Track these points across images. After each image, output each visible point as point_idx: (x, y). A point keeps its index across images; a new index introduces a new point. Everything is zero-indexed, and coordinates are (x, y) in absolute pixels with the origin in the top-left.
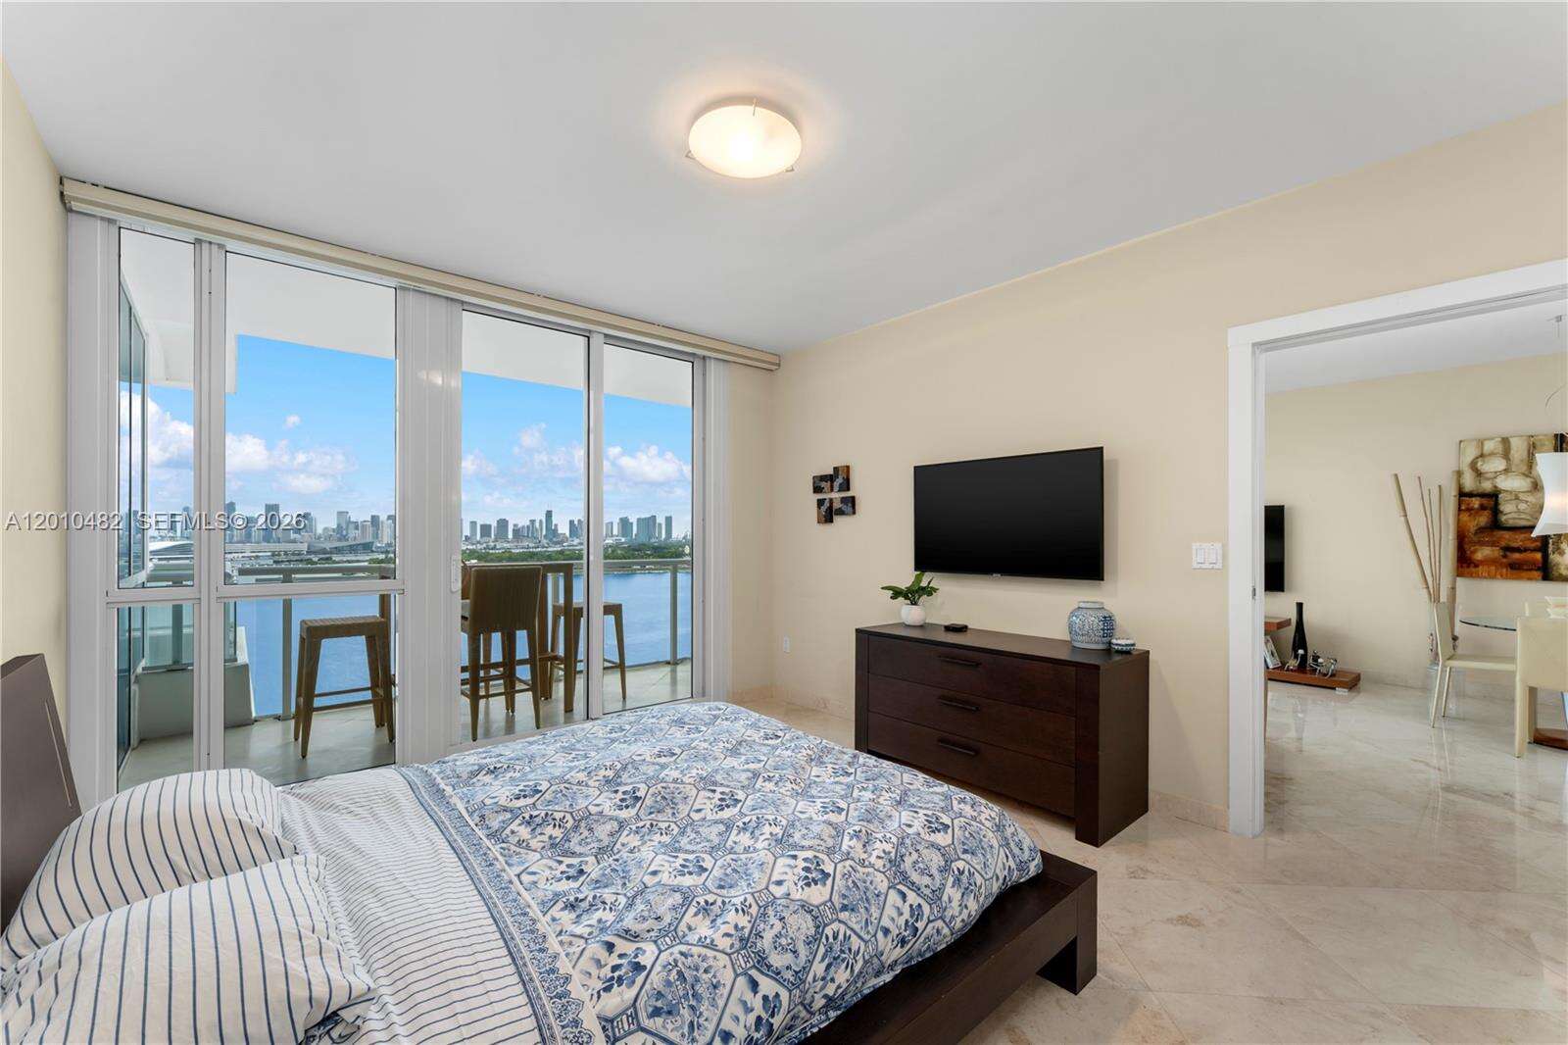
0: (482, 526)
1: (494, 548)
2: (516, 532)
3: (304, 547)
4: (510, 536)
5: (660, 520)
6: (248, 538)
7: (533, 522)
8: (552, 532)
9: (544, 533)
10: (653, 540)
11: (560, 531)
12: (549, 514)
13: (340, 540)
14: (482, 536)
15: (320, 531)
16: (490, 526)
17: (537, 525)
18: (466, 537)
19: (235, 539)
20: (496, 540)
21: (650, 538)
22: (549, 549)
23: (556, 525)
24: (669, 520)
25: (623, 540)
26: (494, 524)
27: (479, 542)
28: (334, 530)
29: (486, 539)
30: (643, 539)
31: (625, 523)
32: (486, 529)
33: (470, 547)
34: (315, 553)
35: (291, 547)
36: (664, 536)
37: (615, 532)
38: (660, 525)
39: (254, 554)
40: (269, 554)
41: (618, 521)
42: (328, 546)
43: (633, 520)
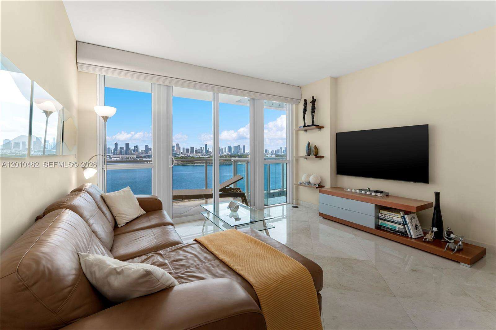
0: (186, 149)
1: (190, 156)
2: (196, 151)
3: (135, 156)
4: (195, 152)
5: (241, 147)
6: (121, 153)
7: (201, 148)
8: (207, 151)
9: (205, 151)
10: (239, 153)
11: (210, 151)
12: (206, 145)
13: (145, 154)
14: (186, 152)
15: (140, 151)
16: (188, 149)
17: (203, 149)
18: (182, 152)
19: (118, 154)
20: (190, 154)
21: (238, 153)
22: (206, 156)
23: (208, 149)
24: (244, 147)
25: (229, 153)
26: (190, 149)
27: (185, 154)
28: (144, 151)
29: (187, 153)
30: (236, 153)
31: (230, 148)
32: (187, 150)
33: (182, 156)
34: (138, 158)
35: (132, 156)
36: (242, 152)
37: (227, 151)
38: (241, 148)
39: (122, 158)
40: (126, 158)
41: (227, 147)
42: (142, 155)
43: (232, 147)
